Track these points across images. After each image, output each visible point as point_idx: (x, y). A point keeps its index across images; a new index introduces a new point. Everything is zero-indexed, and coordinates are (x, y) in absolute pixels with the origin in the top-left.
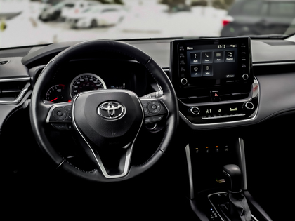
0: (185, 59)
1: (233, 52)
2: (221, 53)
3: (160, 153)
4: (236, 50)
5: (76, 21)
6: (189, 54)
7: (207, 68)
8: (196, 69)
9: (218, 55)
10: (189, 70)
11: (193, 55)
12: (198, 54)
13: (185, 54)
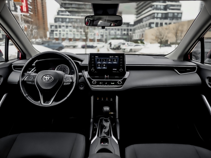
0: (94, 61)
1: (116, 59)
2: (111, 59)
3: (66, 98)
4: (118, 59)
5: (124, 49)
6: (96, 59)
7: (104, 65)
8: (99, 65)
9: (110, 60)
10: (96, 66)
11: (98, 60)
12: (101, 59)
13: (94, 59)
